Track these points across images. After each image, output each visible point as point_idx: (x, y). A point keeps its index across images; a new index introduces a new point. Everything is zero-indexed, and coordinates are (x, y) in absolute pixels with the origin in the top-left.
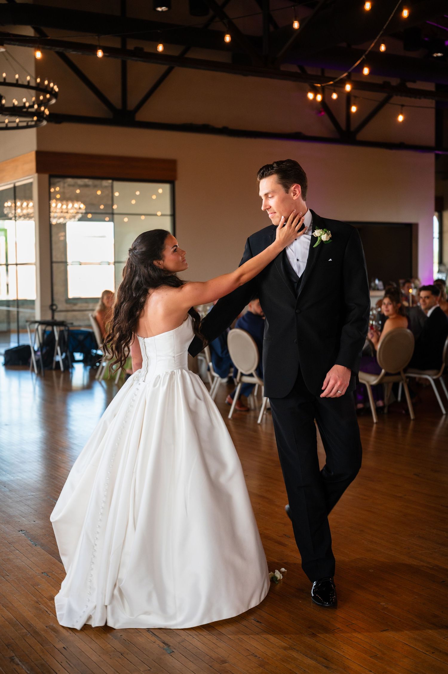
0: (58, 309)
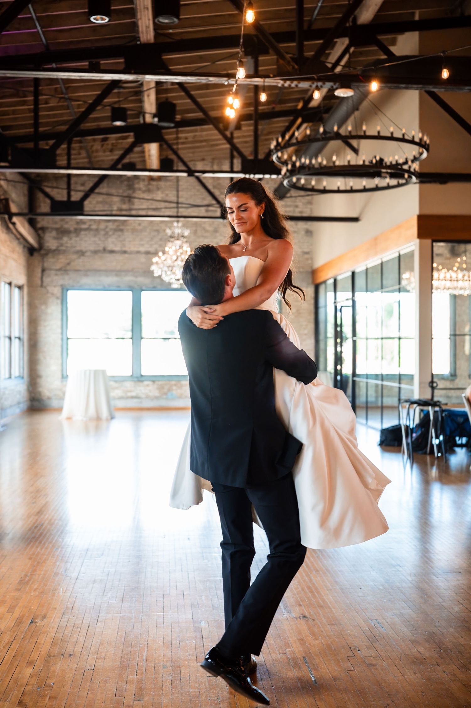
0: (438, 387)
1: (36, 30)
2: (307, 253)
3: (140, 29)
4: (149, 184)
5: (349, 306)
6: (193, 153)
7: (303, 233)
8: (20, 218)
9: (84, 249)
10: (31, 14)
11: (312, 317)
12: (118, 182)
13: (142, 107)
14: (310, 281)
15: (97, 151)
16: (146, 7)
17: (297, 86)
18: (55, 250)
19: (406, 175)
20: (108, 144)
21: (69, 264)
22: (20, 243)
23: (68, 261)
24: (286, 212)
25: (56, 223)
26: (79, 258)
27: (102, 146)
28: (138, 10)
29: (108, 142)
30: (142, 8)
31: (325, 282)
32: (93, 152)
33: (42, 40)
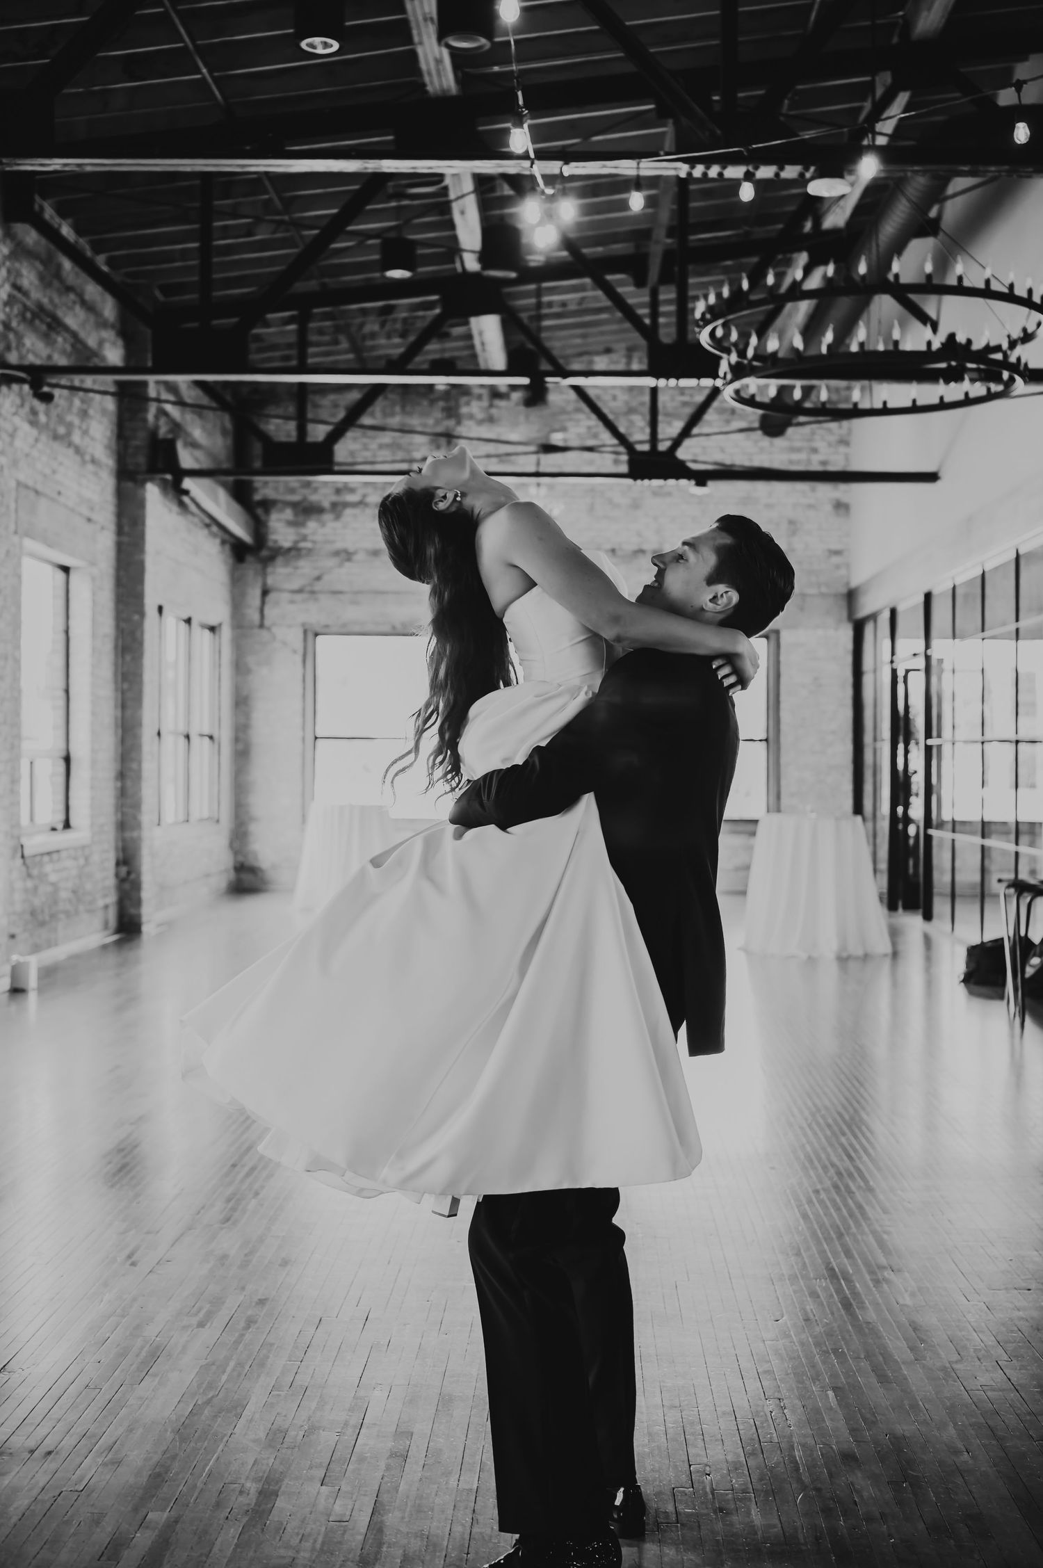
1: (199, 76)
2: (837, 553)
3: (423, 66)
4: (491, 406)
5: (918, 670)
6: (584, 336)
7: (828, 508)
8: (206, 482)
9: (351, 548)
10: (182, 41)
11: (849, 692)
12: (425, 403)
13: (455, 239)
14: (845, 614)
15: (373, 335)
16: (428, 16)
17: (720, 174)
18: (289, 550)
19: (1006, 375)
20: (395, 320)
21: (318, 578)
22: (214, 535)
23: (316, 573)
24: (791, 462)
25: (292, 491)
26: (341, 565)
27: (383, 325)
28: (413, 25)
29: (394, 316)
30: (420, 18)
31: (873, 617)
32: (364, 338)
33: (216, 98)
